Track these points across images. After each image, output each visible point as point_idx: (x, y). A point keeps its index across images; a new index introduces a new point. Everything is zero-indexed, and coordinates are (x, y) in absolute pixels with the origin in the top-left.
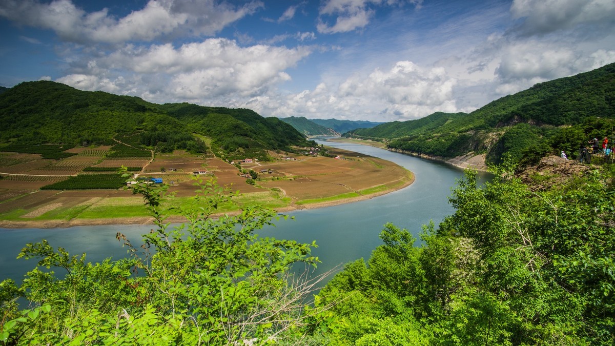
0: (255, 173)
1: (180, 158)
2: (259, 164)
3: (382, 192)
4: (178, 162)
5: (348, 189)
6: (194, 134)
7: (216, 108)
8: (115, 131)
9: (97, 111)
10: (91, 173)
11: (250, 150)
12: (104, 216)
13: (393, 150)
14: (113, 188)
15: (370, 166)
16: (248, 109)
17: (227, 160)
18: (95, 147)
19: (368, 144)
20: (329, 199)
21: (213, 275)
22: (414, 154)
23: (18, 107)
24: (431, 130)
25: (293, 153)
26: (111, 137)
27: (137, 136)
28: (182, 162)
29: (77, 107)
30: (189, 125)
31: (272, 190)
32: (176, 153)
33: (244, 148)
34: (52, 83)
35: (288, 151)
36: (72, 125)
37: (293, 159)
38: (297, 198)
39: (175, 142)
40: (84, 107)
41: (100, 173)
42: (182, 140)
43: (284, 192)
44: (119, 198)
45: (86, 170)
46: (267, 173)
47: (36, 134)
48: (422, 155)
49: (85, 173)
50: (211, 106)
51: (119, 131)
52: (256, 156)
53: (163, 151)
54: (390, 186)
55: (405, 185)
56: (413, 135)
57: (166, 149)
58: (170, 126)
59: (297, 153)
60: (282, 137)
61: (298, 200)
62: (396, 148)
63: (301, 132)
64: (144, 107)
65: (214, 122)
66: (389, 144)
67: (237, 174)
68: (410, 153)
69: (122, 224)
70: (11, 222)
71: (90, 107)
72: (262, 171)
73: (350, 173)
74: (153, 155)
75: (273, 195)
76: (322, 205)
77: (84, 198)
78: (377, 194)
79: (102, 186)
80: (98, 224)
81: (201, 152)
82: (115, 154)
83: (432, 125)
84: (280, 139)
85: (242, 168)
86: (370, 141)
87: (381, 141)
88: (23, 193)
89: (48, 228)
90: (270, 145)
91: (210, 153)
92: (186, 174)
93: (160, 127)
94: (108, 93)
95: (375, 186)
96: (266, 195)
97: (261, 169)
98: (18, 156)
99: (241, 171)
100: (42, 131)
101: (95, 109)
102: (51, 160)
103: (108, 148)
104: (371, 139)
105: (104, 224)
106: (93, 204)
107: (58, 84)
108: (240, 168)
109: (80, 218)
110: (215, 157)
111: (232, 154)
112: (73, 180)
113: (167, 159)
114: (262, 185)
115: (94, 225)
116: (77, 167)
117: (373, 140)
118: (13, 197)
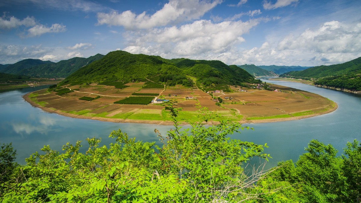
0: (221, 99)
1: (179, 89)
2: (224, 94)
3: (309, 116)
4: (177, 91)
5: (283, 112)
6: (187, 76)
7: (200, 60)
8: (147, 75)
9: (140, 64)
10: (135, 96)
11: (218, 85)
12: (140, 119)
13: (319, 86)
14: (145, 104)
15: (300, 97)
16: (218, 61)
17: (205, 91)
18: (138, 83)
19: (299, 82)
20: (269, 118)
21: (204, 159)
22: (338, 89)
23: (107, 64)
24: (355, 71)
25: (245, 87)
26: (145, 78)
27: (158, 77)
28: (180, 91)
29: (131, 62)
30: (184, 71)
31: (231, 110)
32: (177, 86)
33: (215, 84)
34: (121, 51)
35: (242, 86)
36: (128, 71)
37: (246, 91)
38: (247, 116)
39: (176, 80)
40: (134, 62)
41: (139, 96)
42: (180, 79)
43: (239, 112)
44: (147, 109)
45: (133, 94)
46: (228, 99)
47: (114, 76)
48: (345, 90)
49: (132, 96)
50: (197, 60)
51: (149, 74)
52: (222, 88)
53: (170, 85)
54: (316, 111)
55: (328, 111)
56: (336, 75)
57: (172, 84)
58: (174, 71)
59: (248, 87)
60: (239, 77)
61: (248, 117)
62: (321, 84)
63: (251, 74)
64: (161, 61)
65: (198, 68)
66: (316, 82)
67: (210, 99)
68: (334, 88)
69: (148, 123)
70: (102, 118)
71: (136, 62)
72: (226, 98)
73: (284, 101)
74: (165, 87)
75: (232, 113)
76: (264, 122)
77: (131, 109)
78: (305, 116)
79: (140, 103)
80: (137, 123)
81: (190, 86)
82: (146, 86)
83: (355, 67)
84: (237, 78)
85: (214, 96)
86: (301, 80)
87: (309, 79)
88: (107, 105)
89: (116, 122)
90: (231, 82)
91: (195, 86)
92: (182, 98)
93: (169, 72)
94: (145, 55)
95: (304, 111)
96: (227, 112)
97: (225, 97)
98: (106, 87)
99: (212, 97)
100: (116, 75)
101: (139, 63)
102: (119, 89)
103: (144, 83)
104: (301, 78)
105: (140, 123)
106: (135, 112)
107: (123, 51)
108: (212, 95)
109: (129, 118)
110: (198, 89)
111: (208, 87)
112: (127, 99)
113: (172, 89)
114: (225, 106)
115: (135, 123)
116: (129, 93)
117: (303, 79)
118: (103, 106)
